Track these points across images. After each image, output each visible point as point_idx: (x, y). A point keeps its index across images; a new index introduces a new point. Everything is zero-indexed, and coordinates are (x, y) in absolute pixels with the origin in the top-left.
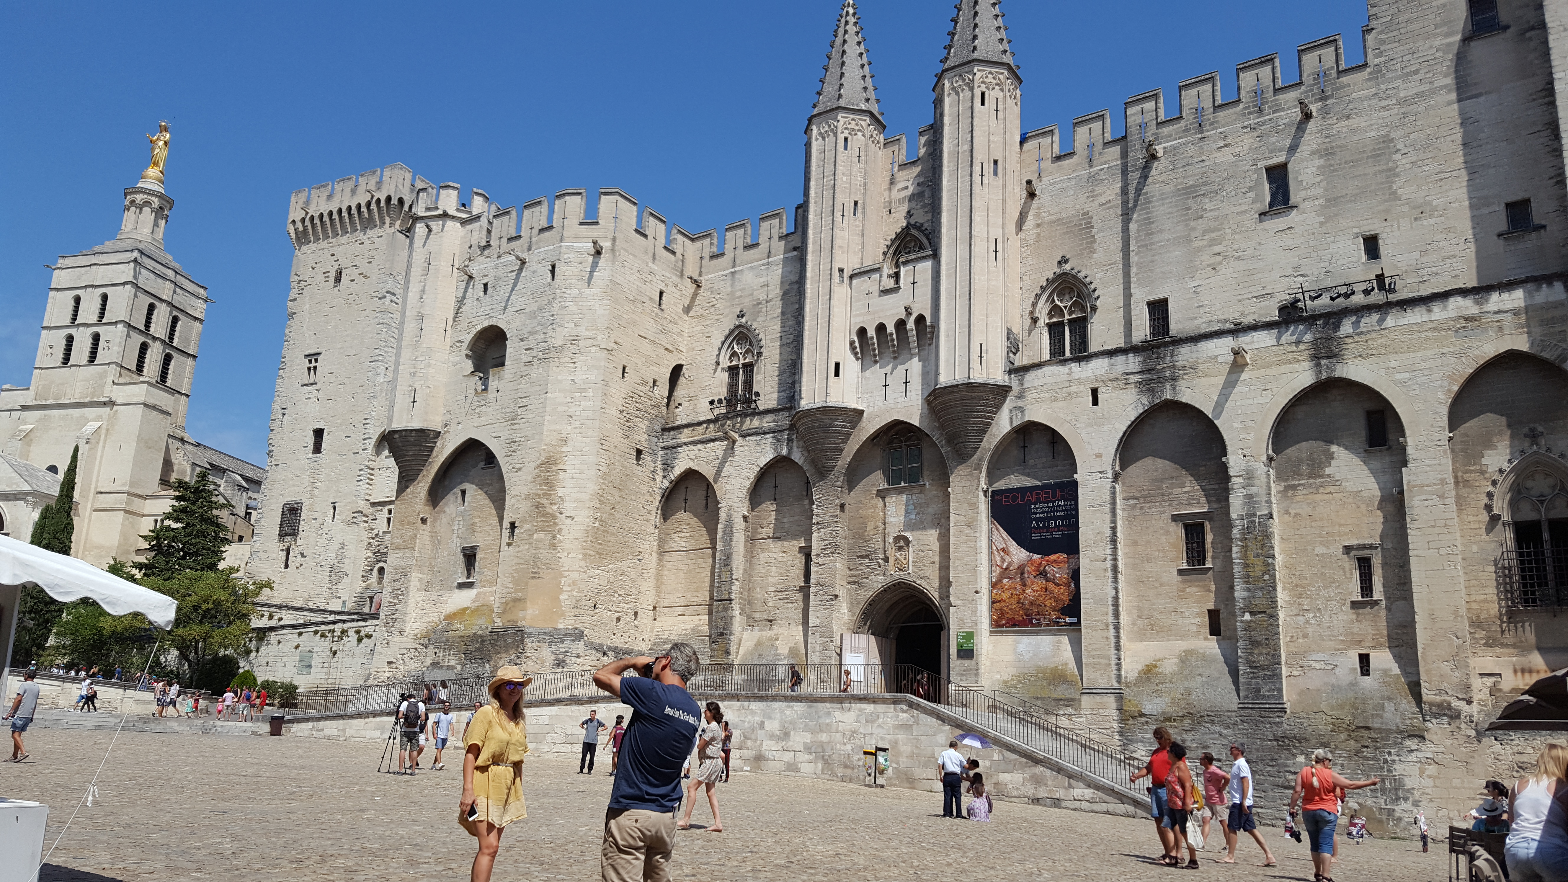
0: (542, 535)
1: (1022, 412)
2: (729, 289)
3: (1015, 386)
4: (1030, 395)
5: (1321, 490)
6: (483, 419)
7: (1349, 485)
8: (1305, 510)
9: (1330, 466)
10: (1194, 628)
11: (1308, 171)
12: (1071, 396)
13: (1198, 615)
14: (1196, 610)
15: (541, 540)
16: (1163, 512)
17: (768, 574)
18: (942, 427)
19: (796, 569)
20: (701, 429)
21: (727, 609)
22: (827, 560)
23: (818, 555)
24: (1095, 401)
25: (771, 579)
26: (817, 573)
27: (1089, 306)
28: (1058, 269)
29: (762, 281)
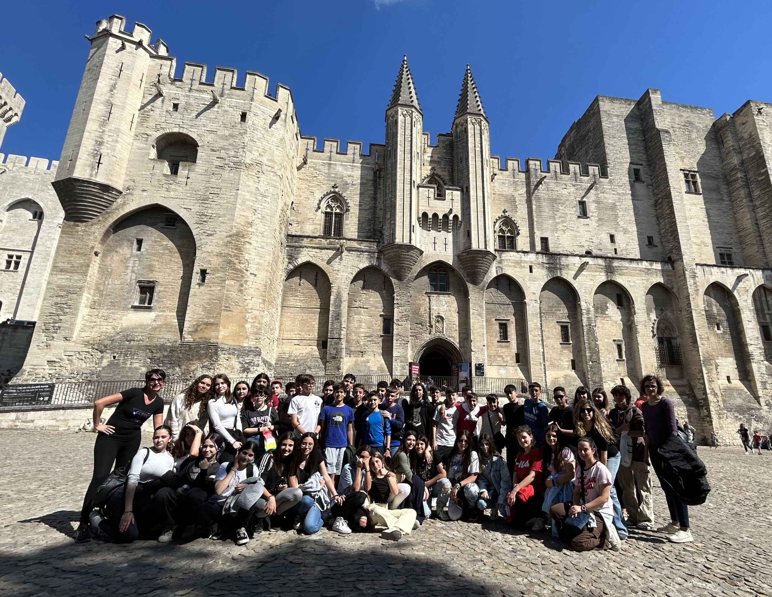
0: (232, 282)
2: (327, 171)
3: (498, 258)
4: (505, 263)
5: (606, 319)
6: (172, 193)
7: (612, 318)
10: (567, 366)
11: (593, 207)
12: (522, 267)
13: (568, 361)
14: (567, 359)
15: (232, 286)
16: (554, 320)
17: (360, 327)
18: (465, 268)
19: (378, 326)
20: (317, 241)
21: (337, 344)
22: (403, 323)
23: (398, 320)
24: (531, 271)
25: (362, 330)
26: (398, 329)
27: (516, 232)
28: (503, 214)
29: (349, 173)
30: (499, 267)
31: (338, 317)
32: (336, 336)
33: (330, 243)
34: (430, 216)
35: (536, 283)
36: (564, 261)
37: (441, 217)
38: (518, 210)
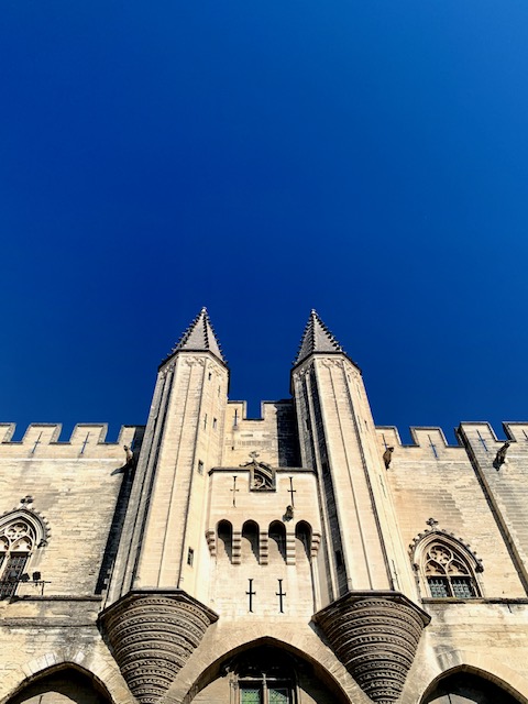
1: (453, 653)
27: (474, 566)
28: (429, 528)
29: (65, 475)
30: (446, 647)
34: (238, 527)
37: (264, 528)
38: (463, 518)
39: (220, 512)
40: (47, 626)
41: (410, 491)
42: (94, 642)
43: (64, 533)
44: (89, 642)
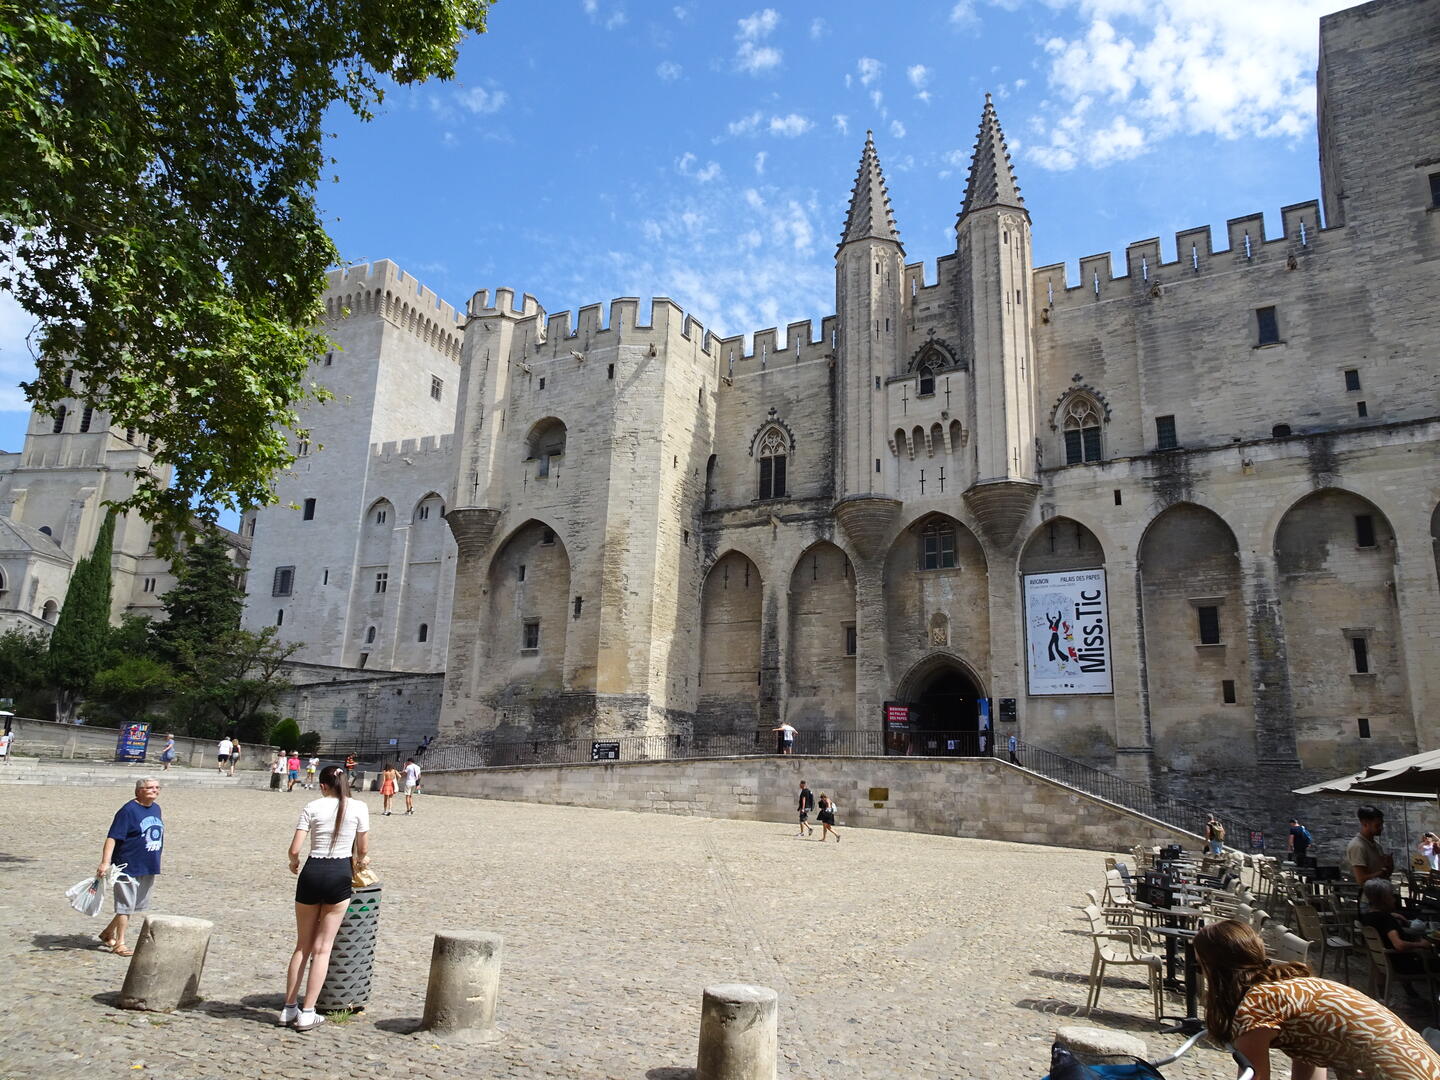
0: (609, 609)
1: (1053, 508)
2: (760, 389)
3: (1046, 486)
4: (1060, 494)
5: (1319, 581)
6: (544, 501)
7: (1343, 577)
8: (1305, 598)
9: (1325, 561)
10: (1212, 696)
11: (1296, 313)
12: (1097, 496)
13: (1214, 685)
14: (1212, 680)
15: (609, 614)
16: (1180, 597)
17: (810, 645)
18: (979, 519)
19: (838, 640)
20: (740, 514)
21: (774, 677)
22: (872, 635)
23: (863, 631)
24: (1118, 501)
25: (814, 651)
26: (862, 646)
27: (1102, 418)
28: (1073, 385)
29: (792, 383)
30: (1048, 504)
31: (772, 634)
32: (772, 665)
33: (760, 515)
34: (909, 434)
35: (1128, 524)
36: (1197, 464)
37: (927, 431)
38: (1106, 368)
39: (896, 422)
40: (806, 519)
41: (1064, 346)
42: (833, 527)
43: (803, 436)
44: (831, 527)
